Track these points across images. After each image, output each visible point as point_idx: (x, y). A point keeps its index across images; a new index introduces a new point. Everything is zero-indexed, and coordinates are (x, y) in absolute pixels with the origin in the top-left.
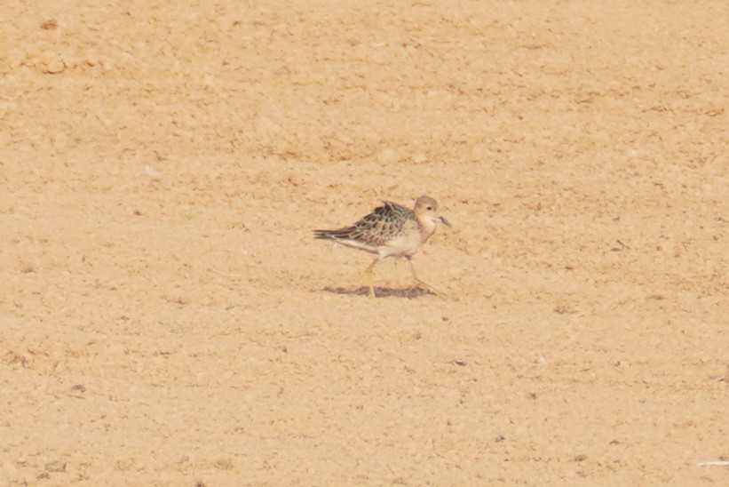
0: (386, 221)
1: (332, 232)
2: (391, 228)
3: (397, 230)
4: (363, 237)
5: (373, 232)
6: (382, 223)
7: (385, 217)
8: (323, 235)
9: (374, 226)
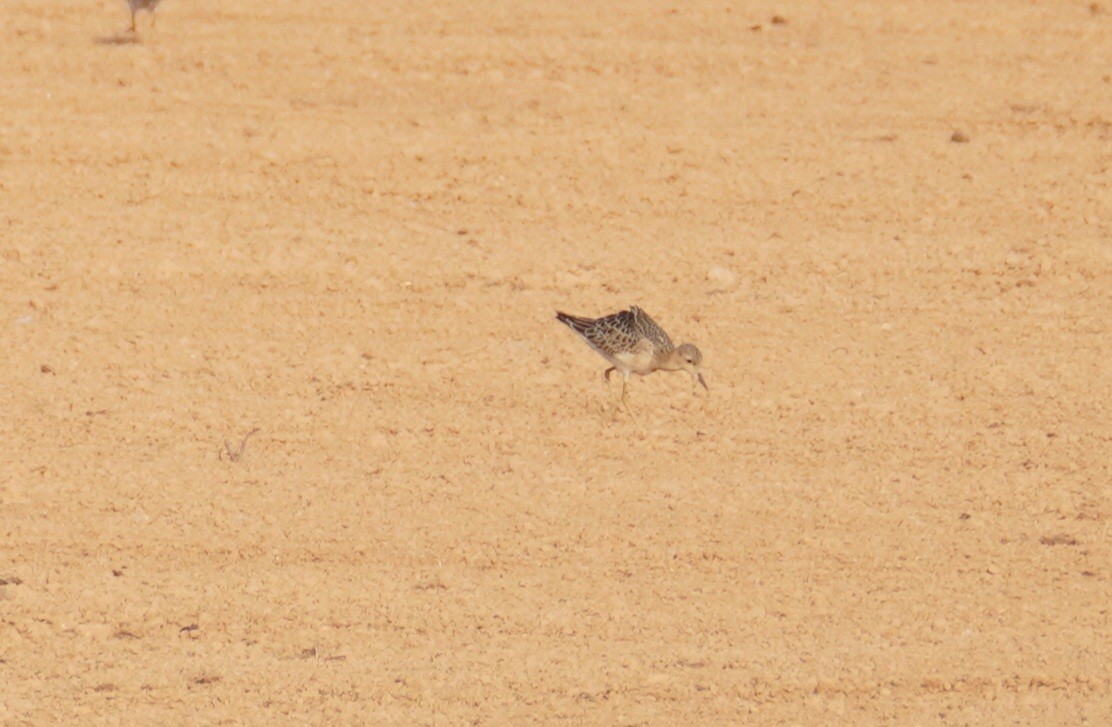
0: (623, 330)
1: (572, 319)
2: (624, 340)
3: (628, 345)
4: (595, 339)
5: (606, 336)
6: (619, 331)
7: (623, 326)
8: (562, 317)
9: (610, 332)
